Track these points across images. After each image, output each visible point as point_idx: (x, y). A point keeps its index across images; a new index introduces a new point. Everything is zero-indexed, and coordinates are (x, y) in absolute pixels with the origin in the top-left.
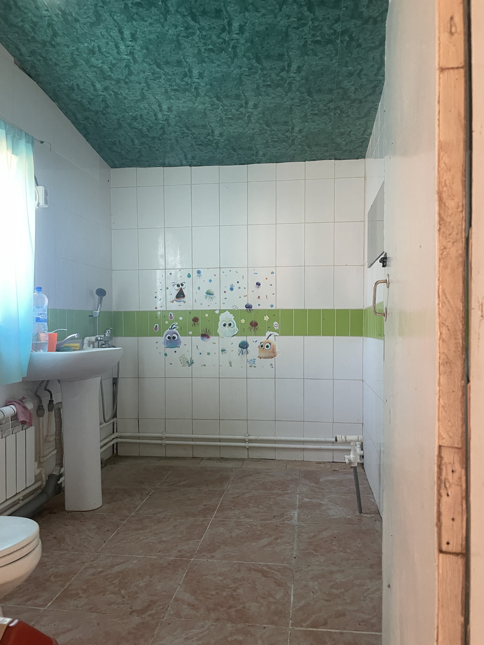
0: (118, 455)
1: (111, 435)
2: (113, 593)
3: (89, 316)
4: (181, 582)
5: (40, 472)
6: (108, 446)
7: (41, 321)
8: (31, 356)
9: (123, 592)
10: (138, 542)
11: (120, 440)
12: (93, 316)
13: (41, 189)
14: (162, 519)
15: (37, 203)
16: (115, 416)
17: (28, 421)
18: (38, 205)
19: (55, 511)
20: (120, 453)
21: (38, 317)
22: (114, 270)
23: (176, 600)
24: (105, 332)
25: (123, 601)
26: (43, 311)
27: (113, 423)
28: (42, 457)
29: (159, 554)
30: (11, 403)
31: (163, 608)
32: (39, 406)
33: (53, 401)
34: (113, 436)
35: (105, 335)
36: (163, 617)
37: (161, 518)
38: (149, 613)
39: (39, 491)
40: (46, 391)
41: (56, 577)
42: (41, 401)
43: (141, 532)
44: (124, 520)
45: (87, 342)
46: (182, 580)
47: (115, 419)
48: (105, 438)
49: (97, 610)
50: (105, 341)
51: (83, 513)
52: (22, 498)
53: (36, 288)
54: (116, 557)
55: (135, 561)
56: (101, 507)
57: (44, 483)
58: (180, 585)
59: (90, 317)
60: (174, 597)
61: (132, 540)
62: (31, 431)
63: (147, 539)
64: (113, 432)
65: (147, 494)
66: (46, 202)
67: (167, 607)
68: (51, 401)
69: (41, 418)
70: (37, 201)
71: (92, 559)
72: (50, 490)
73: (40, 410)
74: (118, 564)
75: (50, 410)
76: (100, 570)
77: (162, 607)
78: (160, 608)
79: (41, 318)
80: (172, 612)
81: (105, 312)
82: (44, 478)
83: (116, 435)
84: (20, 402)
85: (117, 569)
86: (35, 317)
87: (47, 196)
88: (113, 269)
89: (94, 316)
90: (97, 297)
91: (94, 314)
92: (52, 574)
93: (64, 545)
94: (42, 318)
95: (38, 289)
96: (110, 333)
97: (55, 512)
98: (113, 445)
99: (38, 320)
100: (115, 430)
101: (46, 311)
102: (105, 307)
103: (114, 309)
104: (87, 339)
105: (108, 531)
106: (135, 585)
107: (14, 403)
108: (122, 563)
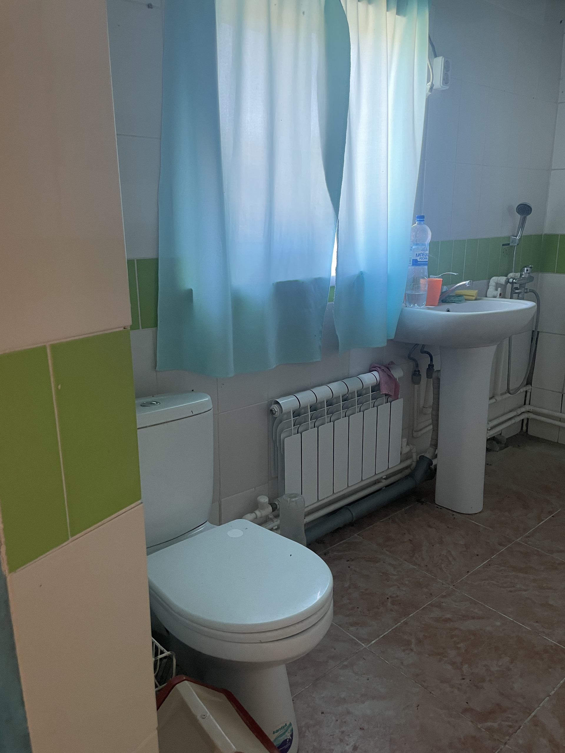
0: (527, 434)
1: (520, 407)
2: (453, 664)
3: (503, 245)
4: (553, 692)
5: (411, 450)
6: (513, 421)
7: (419, 265)
8: (402, 311)
9: (465, 667)
10: (511, 591)
11: (532, 416)
12: (509, 244)
13: (439, 61)
14: (559, 564)
15: (429, 87)
16: (529, 381)
17: (392, 394)
18: (431, 88)
19: (423, 500)
20: (530, 432)
21: (416, 258)
22: (554, 170)
23: (536, 722)
24: (522, 270)
25: (461, 685)
26: (423, 250)
27: (526, 392)
28: (415, 431)
29: (536, 624)
30: (375, 369)
31: (510, 727)
32: (415, 371)
33: (433, 366)
34: (523, 410)
35: (521, 275)
36: (505, 743)
37: (557, 562)
38: (489, 724)
39: (407, 472)
40: (424, 354)
41: (393, 603)
42: (417, 365)
43: (521, 575)
44: (504, 546)
45: (494, 284)
46: (555, 689)
47: (528, 388)
48: (511, 411)
49: (424, 681)
50: (520, 284)
51: (455, 513)
52: (385, 477)
53: (418, 218)
54: (476, 603)
55: (498, 624)
56: (480, 512)
57: (414, 464)
58: (549, 696)
59: (504, 247)
60: (533, 714)
61: (505, 585)
62: (398, 404)
63: (525, 590)
64: (525, 404)
65: (550, 513)
66: (446, 81)
67: (517, 728)
68: (431, 366)
69: (416, 386)
70: (430, 83)
71: (444, 594)
72: (420, 474)
73: (416, 375)
74: (473, 618)
75: (429, 376)
76: (448, 616)
77: (510, 724)
78: (507, 723)
79: (419, 260)
80: (521, 742)
81: (531, 236)
82: (415, 457)
83: (527, 408)
84: (385, 369)
85: (470, 625)
86: (412, 259)
87: (447, 71)
88: (553, 168)
89: (511, 245)
90: (518, 217)
91: (511, 241)
92: (390, 597)
93: (418, 556)
94: (421, 260)
95: (420, 218)
96: (528, 272)
97: (423, 502)
98: (523, 420)
99: (415, 263)
100: (527, 402)
101: (427, 250)
102: (530, 229)
103: (547, 230)
104: (494, 279)
105: (477, 555)
106: (485, 666)
107: (378, 369)
108: (479, 618)
